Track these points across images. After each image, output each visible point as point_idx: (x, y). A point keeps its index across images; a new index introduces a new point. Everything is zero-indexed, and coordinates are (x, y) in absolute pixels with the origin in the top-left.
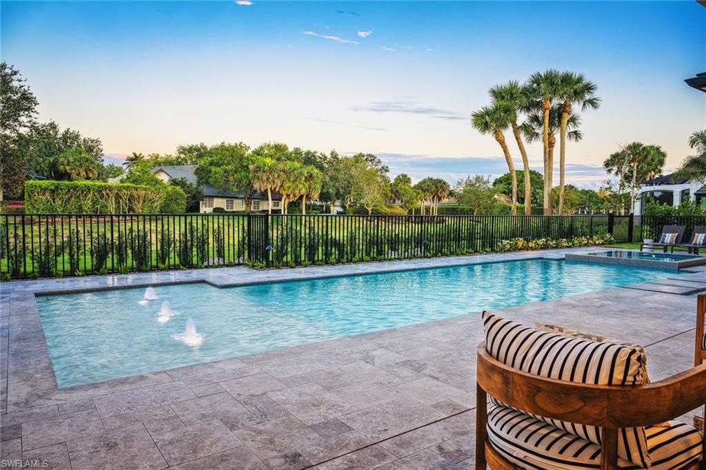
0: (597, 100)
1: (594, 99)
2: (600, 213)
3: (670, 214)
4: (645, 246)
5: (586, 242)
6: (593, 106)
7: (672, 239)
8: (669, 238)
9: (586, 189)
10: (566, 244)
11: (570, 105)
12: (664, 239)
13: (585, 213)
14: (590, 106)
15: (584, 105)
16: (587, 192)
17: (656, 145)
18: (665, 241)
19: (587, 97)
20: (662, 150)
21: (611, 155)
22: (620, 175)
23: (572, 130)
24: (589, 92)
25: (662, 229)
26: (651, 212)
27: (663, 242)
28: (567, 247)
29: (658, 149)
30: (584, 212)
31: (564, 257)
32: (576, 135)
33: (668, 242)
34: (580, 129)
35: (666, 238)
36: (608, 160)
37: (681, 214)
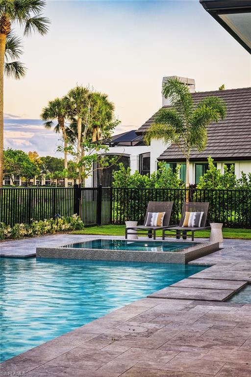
0: (45, 21)
1: (41, 19)
2: (30, 183)
3: (143, 186)
4: (129, 231)
5: (49, 227)
6: (39, 29)
7: (159, 220)
8: (155, 218)
9: (14, 149)
10: (23, 232)
11: (9, 24)
12: (150, 221)
13: (12, 184)
14: (36, 28)
15: (28, 25)
16: (15, 154)
17: (102, 93)
18: (152, 223)
19: (32, 14)
20: (109, 100)
21: (51, 103)
22: (61, 130)
23: (11, 61)
24: (33, 7)
25: (146, 207)
26: (122, 183)
27: (149, 225)
28: (26, 236)
29: (104, 98)
30: (9, 182)
31: (34, 252)
32: (16, 68)
33: (156, 225)
34: (21, 59)
35: (152, 219)
36: (47, 110)
37: (157, 186)
